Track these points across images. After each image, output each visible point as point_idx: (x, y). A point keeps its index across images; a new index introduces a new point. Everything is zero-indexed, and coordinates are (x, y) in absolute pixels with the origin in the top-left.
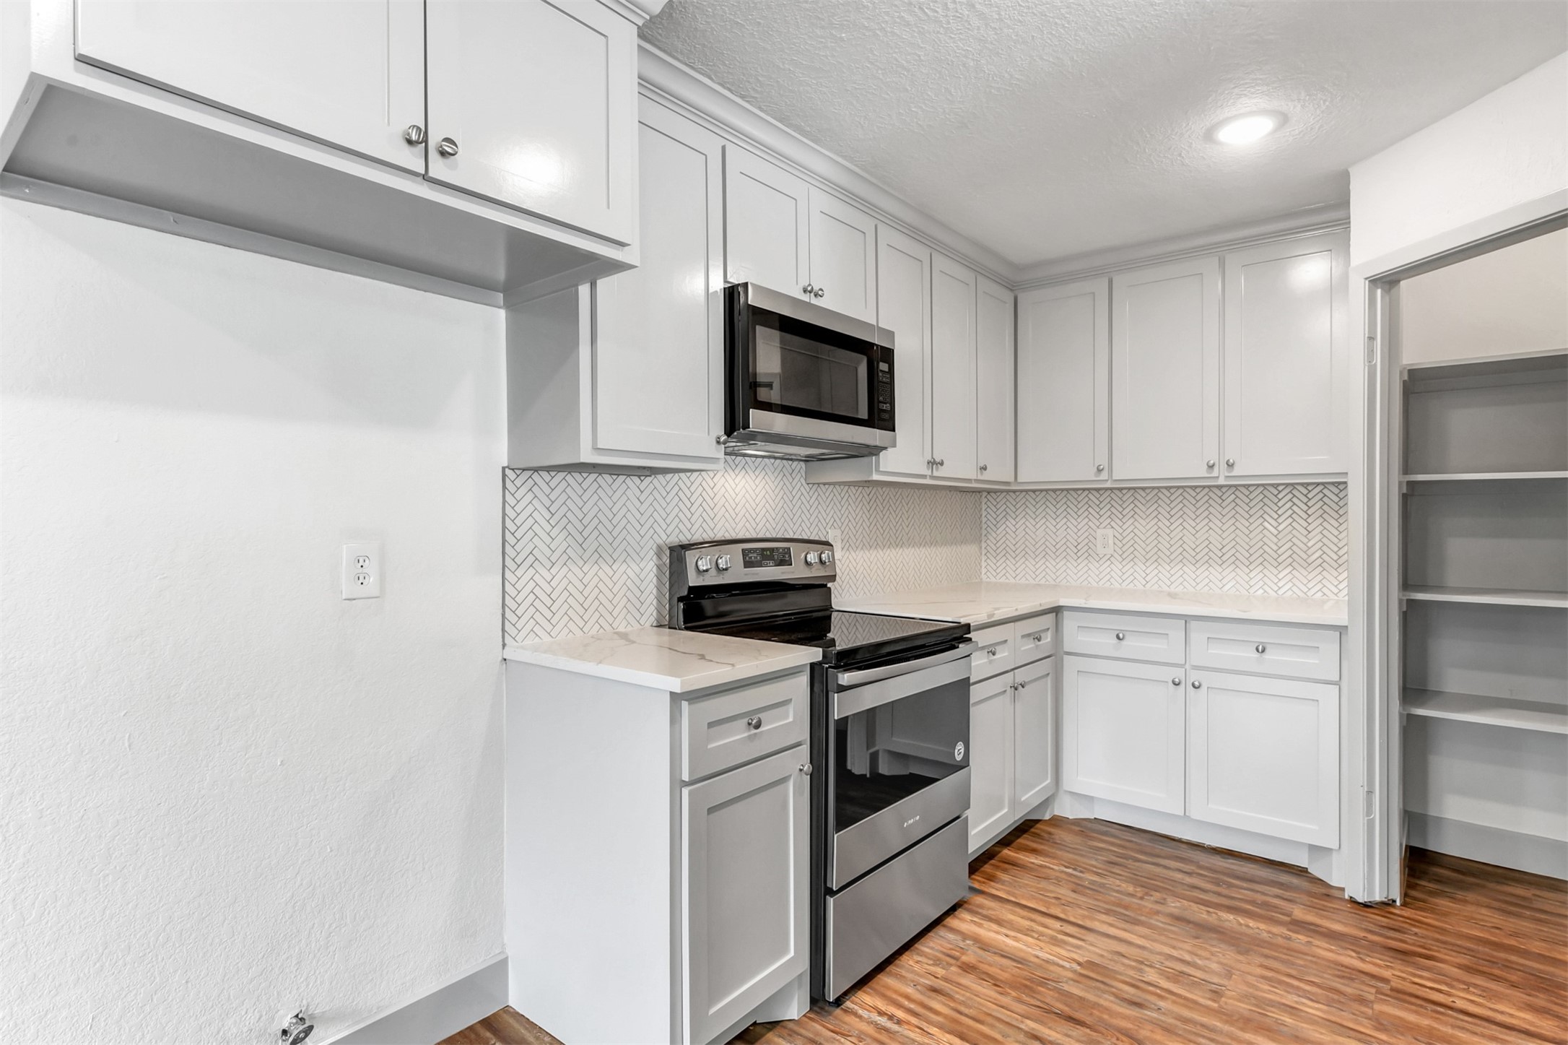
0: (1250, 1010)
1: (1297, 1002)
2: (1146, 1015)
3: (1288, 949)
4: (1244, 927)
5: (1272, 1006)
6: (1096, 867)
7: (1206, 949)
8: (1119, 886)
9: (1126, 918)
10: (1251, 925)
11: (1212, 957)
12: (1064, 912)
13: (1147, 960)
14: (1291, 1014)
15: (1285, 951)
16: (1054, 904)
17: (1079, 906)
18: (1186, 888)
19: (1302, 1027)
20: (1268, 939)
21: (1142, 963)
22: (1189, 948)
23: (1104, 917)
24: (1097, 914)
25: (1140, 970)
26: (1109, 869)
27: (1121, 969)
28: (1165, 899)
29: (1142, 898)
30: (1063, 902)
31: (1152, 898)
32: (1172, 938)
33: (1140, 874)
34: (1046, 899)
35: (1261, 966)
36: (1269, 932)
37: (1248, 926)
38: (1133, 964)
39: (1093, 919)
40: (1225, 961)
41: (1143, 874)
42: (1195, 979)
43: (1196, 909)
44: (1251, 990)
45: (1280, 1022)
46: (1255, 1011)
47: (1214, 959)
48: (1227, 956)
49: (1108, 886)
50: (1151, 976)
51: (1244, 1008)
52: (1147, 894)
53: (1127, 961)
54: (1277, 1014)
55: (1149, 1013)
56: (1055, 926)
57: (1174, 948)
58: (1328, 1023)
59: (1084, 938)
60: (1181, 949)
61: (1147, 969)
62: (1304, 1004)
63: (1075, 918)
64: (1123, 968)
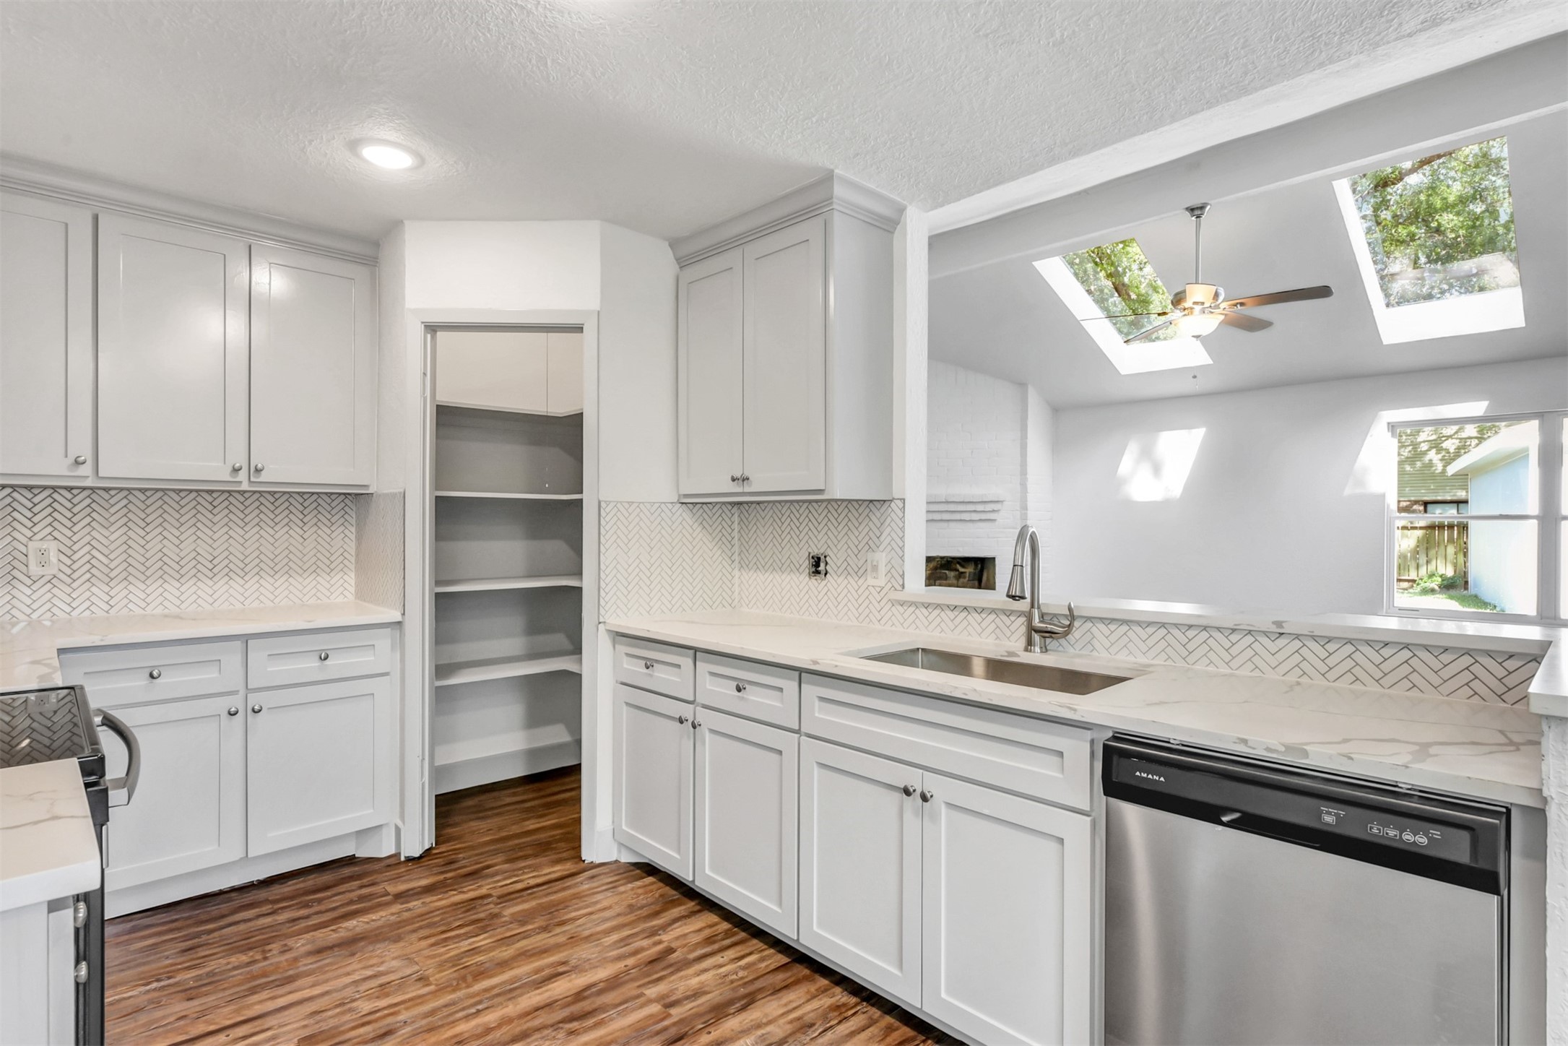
0: (455, 971)
1: (470, 944)
2: (404, 1034)
3: (419, 916)
4: (372, 923)
5: (462, 958)
6: (180, 964)
7: (371, 957)
8: (228, 963)
9: (277, 983)
10: (374, 918)
11: (384, 959)
12: (209, 1023)
13: (344, 998)
14: (477, 953)
15: (419, 919)
16: (186, 1025)
17: (217, 1007)
18: (288, 925)
19: (493, 956)
20: (398, 919)
21: (344, 1004)
22: (360, 966)
23: (256, 998)
24: (246, 999)
25: (350, 1010)
26: (195, 956)
27: (332, 1023)
28: (286, 945)
29: (265, 959)
30: (195, 1015)
31: (275, 952)
32: (336, 969)
33: (232, 941)
34: (169, 1027)
35: (420, 939)
36: (393, 914)
37: (373, 920)
38: (338, 1010)
39: (249, 1007)
40: (395, 955)
41: (235, 939)
42: (397, 982)
43: (321, 935)
44: (437, 959)
45: (479, 963)
46: (458, 970)
47: (387, 958)
48: (392, 950)
49: (217, 970)
50: (365, 1006)
51: (451, 973)
52: (264, 952)
53: (330, 1013)
54: (471, 960)
55: (403, 1031)
56: (220, 1040)
57: (348, 974)
58: (500, 942)
59: (266, 1027)
60: (355, 971)
61: (354, 1004)
62: (474, 942)
63: (229, 1019)
64: (336, 1020)
